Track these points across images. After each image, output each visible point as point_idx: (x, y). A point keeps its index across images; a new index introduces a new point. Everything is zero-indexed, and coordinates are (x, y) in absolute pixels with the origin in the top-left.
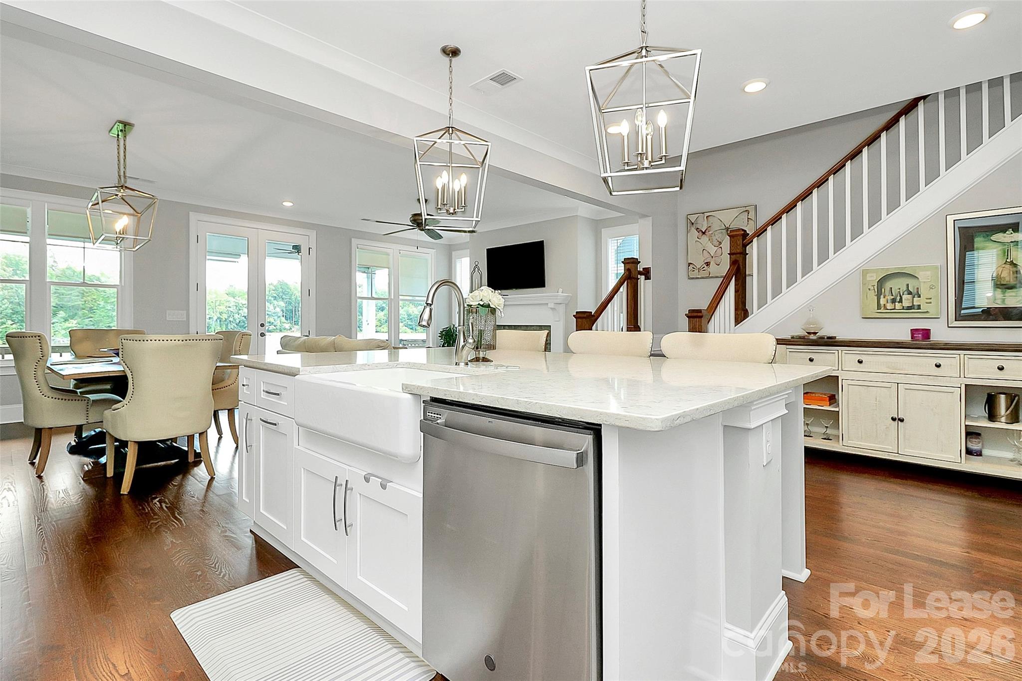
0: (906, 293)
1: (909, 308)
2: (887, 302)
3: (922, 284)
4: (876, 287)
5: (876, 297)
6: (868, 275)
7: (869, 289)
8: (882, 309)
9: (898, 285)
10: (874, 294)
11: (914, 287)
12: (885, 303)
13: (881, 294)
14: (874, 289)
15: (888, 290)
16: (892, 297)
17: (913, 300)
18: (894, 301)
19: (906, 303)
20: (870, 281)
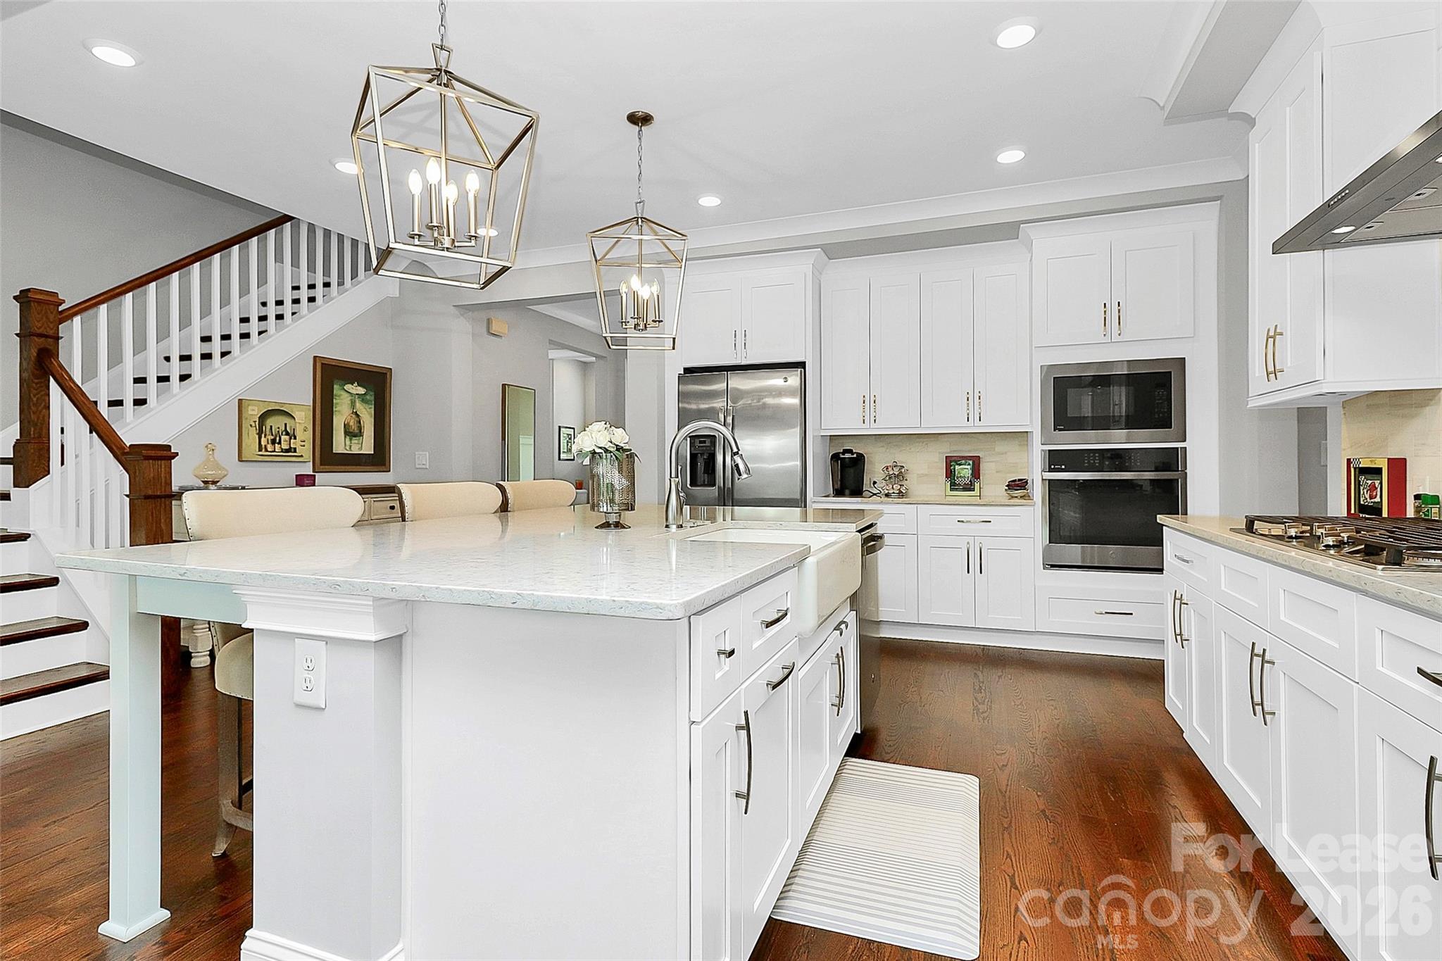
0: (284, 433)
1: (287, 451)
2: (268, 443)
3: (298, 425)
4: (257, 423)
5: (257, 436)
6: (250, 407)
7: (251, 425)
8: (264, 450)
9: (275, 423)
10: (255, 432)
11: (291, 427)
12: (266, 443)
13: (262, 433)
14: (256, 426)
15: (268, 428)
16: (272, 437)
17: (290, 442)
18: (273, 442)
19: (285, 446)
20: (252, 415)
